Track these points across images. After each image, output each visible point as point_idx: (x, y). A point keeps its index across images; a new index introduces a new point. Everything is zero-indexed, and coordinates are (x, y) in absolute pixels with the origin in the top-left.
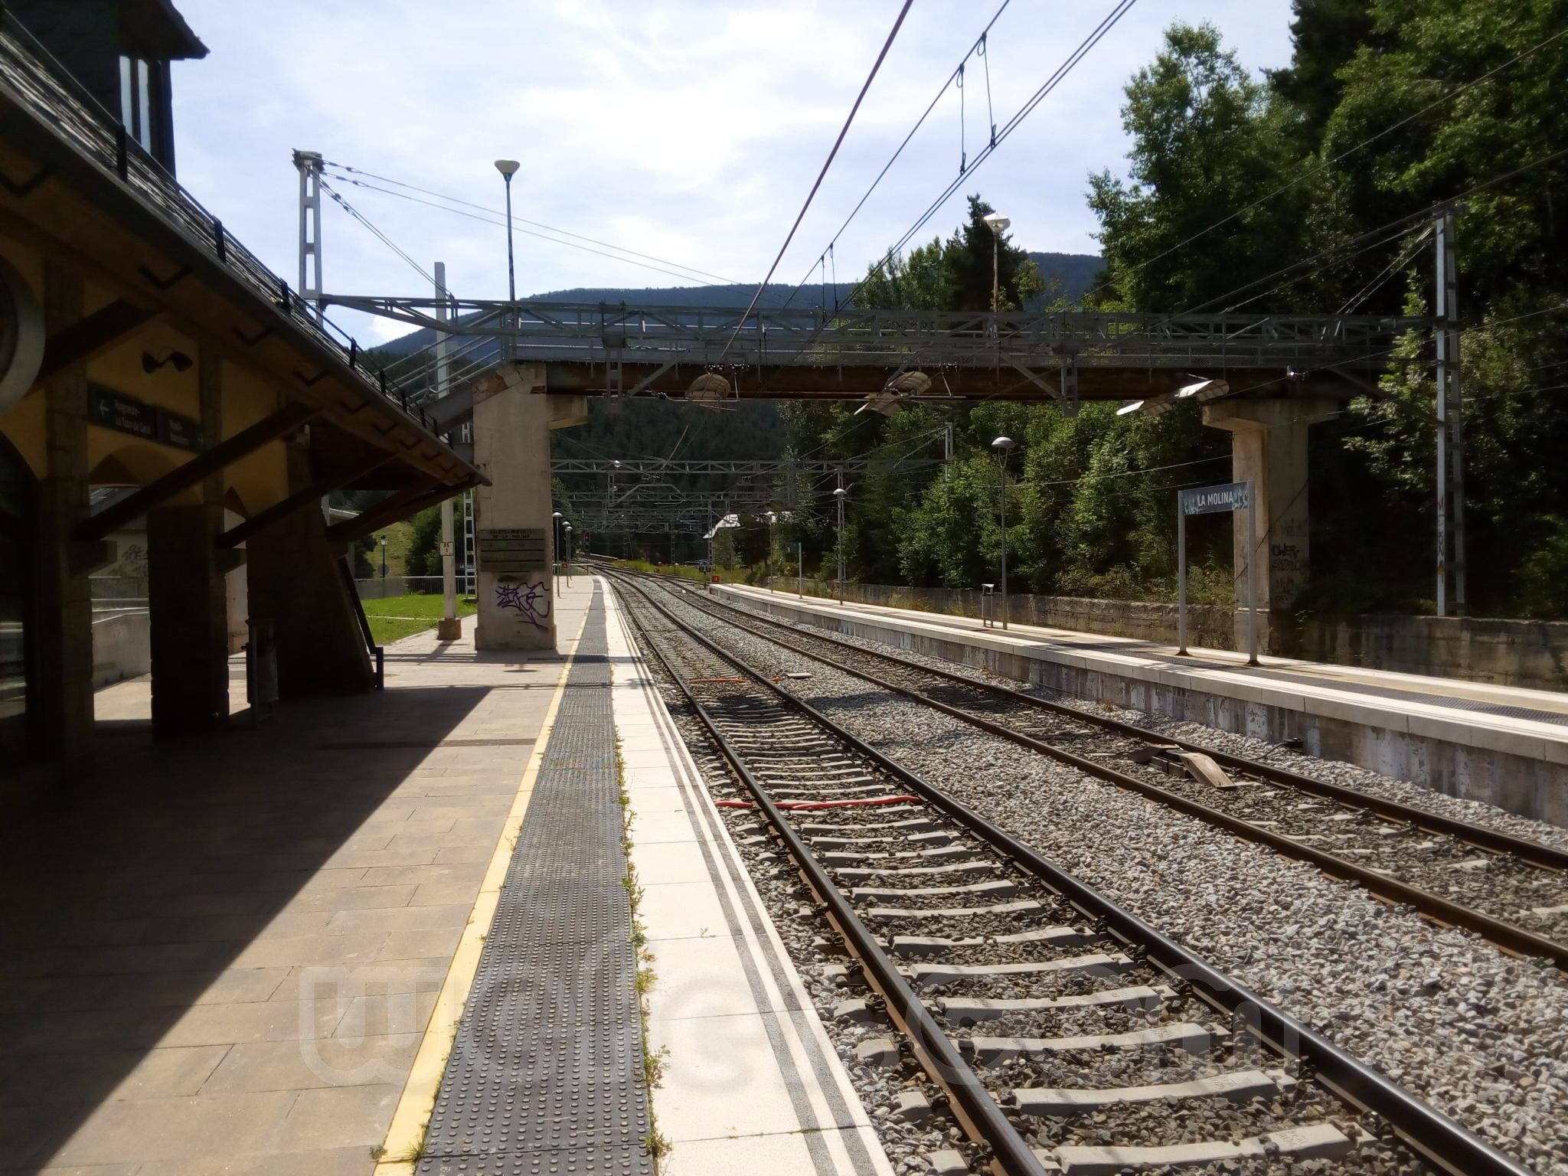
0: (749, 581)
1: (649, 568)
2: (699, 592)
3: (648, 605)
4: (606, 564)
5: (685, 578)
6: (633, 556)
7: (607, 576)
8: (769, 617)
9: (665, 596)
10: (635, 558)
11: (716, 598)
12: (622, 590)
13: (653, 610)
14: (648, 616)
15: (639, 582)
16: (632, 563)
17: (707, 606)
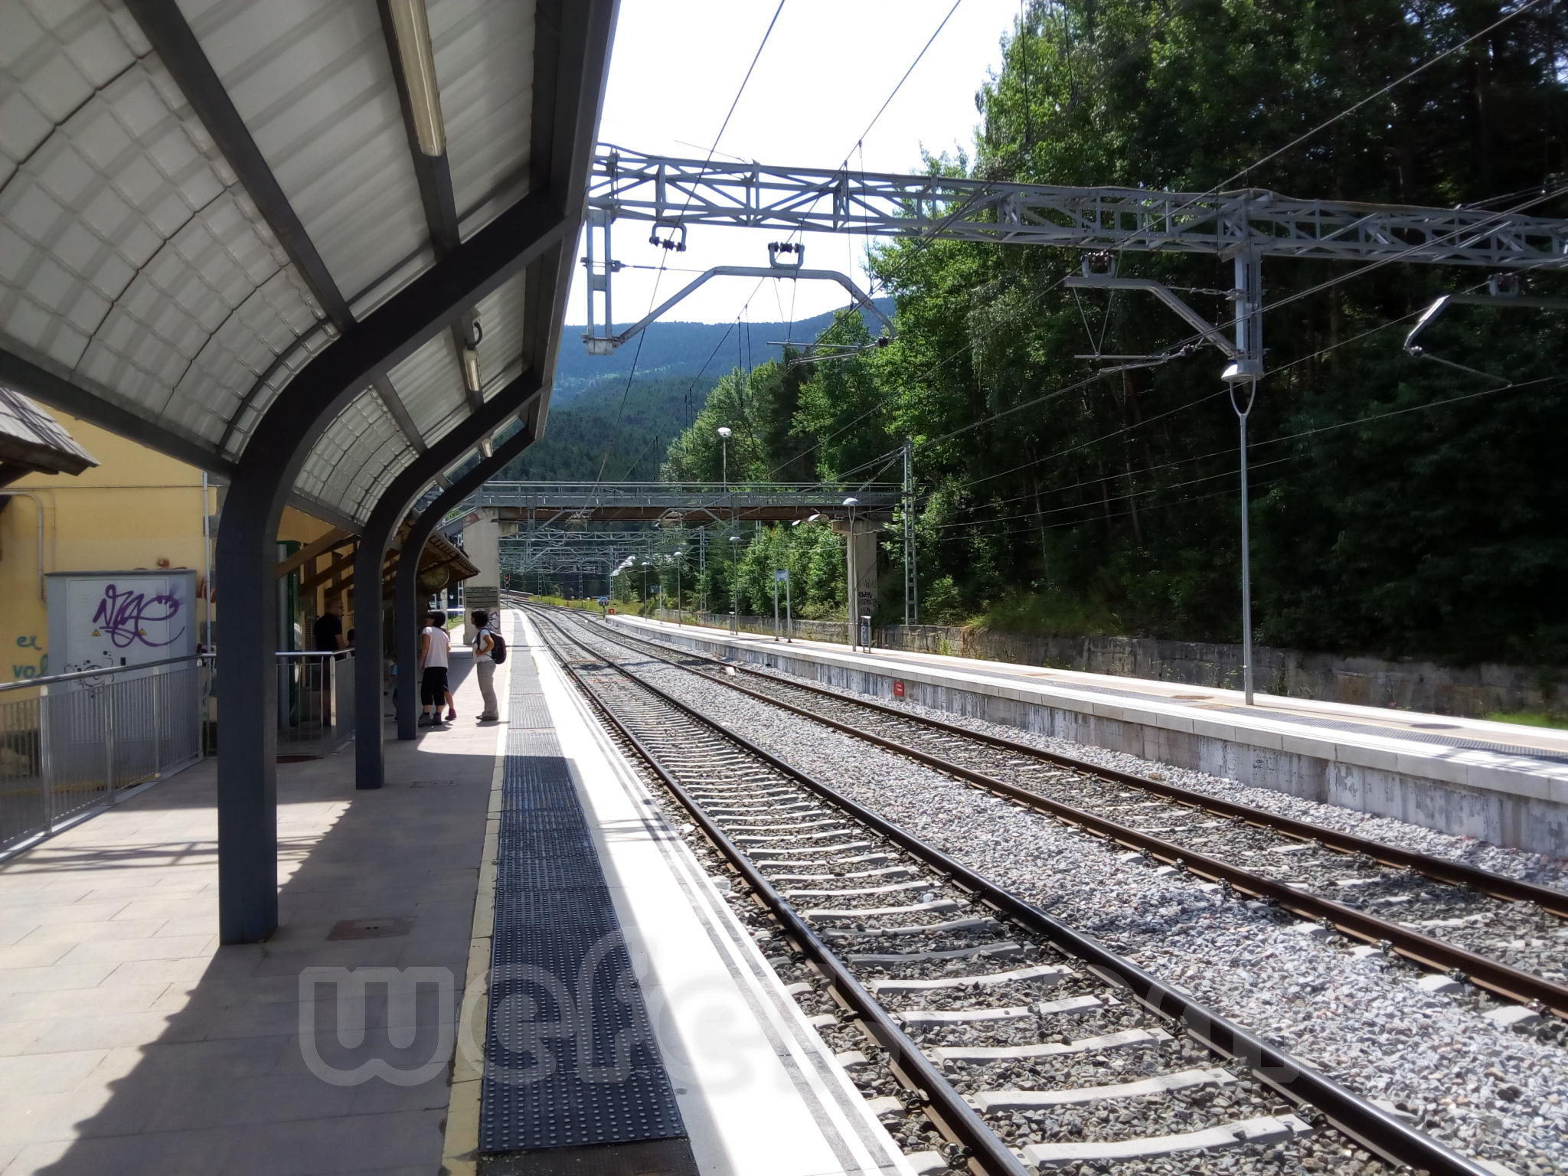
0: (641, 613)
1: (560, 602)
2: (598, 622)
3: (556, 631)
4: (523, 599)
5: (590, 611)
6: (547, 591)
7: (525, 610)
8: (638, 637)
9: (570, 625)
10: (549, 594)
11: (610, 626)
12: (537, 621)
13: (560, 634)
14: (554, 636)
15: (551, 614)
16: (546, 598)
17: (598, 630)
